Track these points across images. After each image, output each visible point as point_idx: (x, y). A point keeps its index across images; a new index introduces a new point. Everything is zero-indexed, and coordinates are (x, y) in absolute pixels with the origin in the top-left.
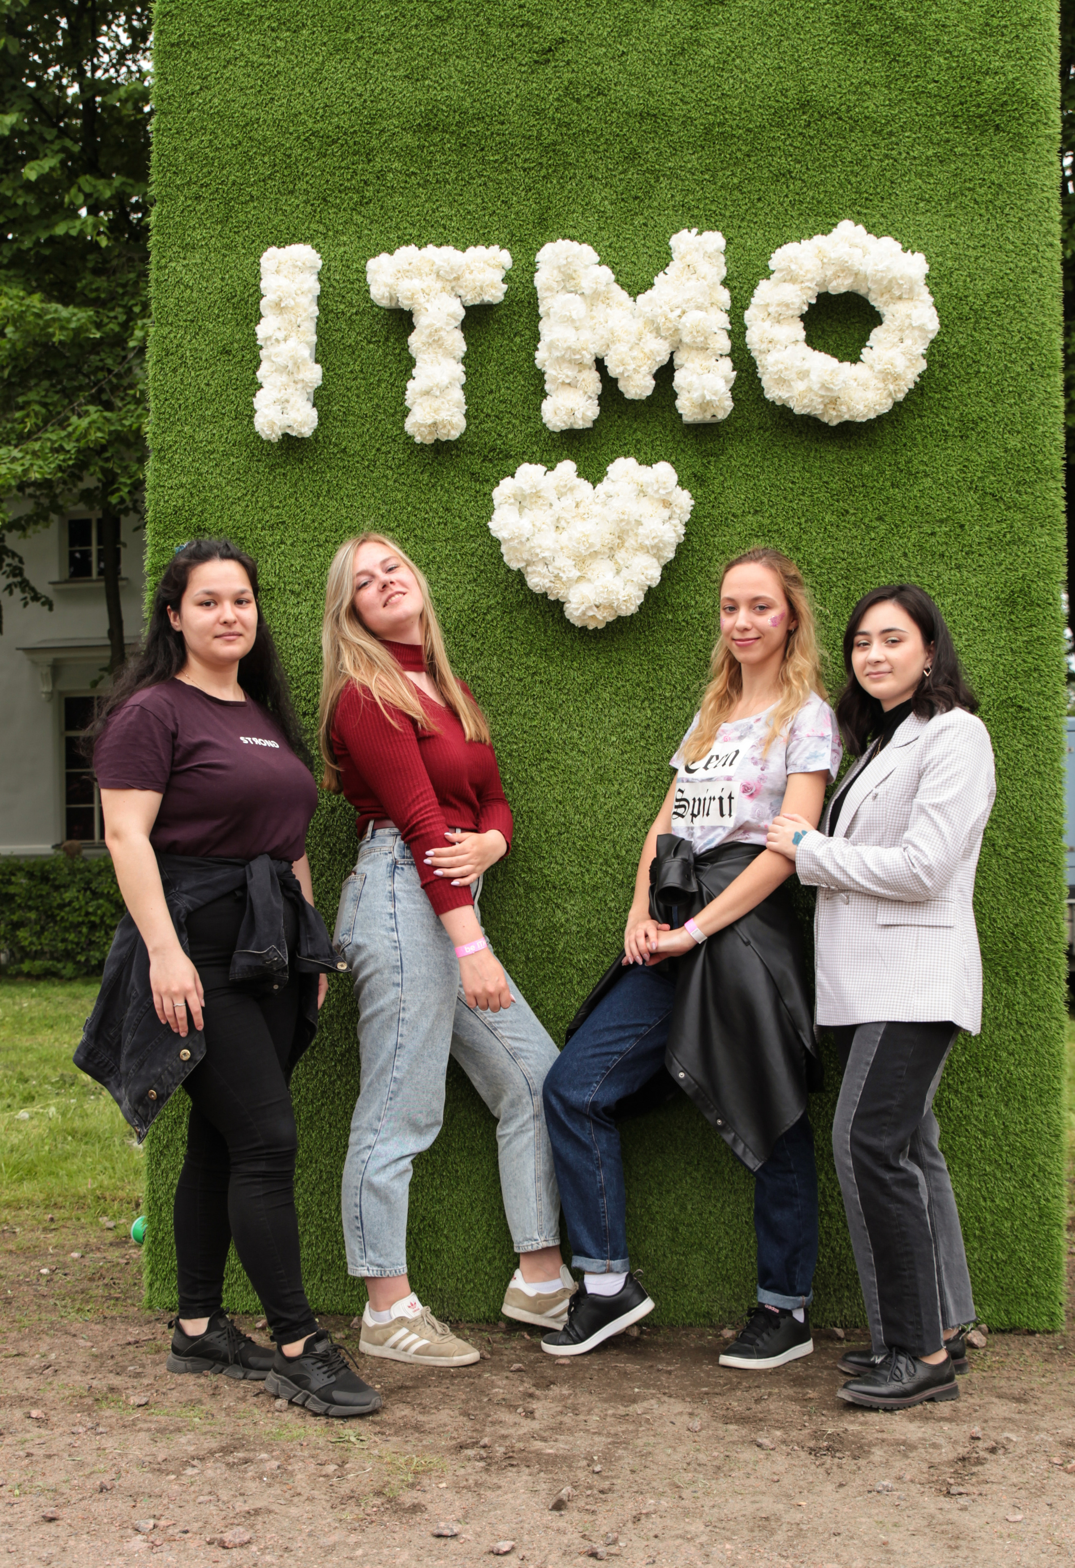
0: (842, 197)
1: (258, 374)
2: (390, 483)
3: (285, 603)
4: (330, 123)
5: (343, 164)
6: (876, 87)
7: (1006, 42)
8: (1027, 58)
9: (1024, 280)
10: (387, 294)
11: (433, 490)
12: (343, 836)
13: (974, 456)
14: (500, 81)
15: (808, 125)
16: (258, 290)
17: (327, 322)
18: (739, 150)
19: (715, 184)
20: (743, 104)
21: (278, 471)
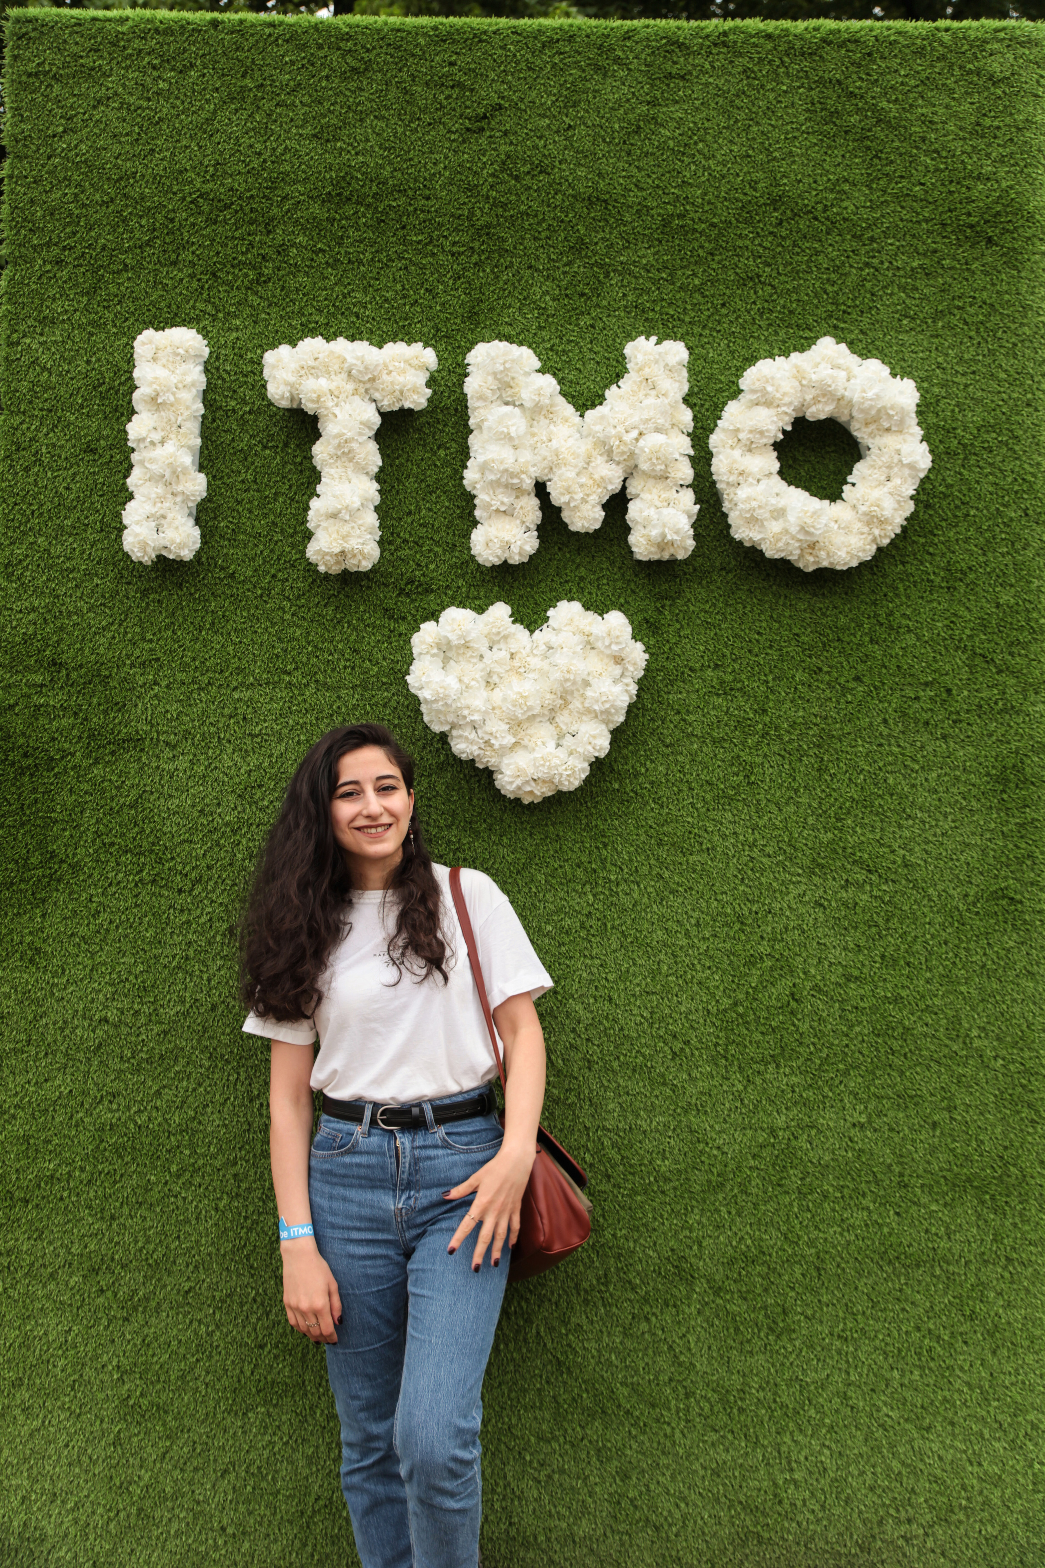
0: (817, 307)
1: (129, 481)
2: (287, 617)
3: (158, 757)
4: (222, 184)
5: (237, 234)
6: (855, 185)
7: (999, 145)
8: (1022, 164)
9: (1017, 414)
10: (287, 394)
11: (339, 628)
12: (225, 1039)
13: (962, 612)
14: (425, 149)
15: (780, 223)
16: (131, 378)
17: (214, 421)
18: (702, 247)
19: (673, 284)
20: (706, 194)
21: (151, 597)
